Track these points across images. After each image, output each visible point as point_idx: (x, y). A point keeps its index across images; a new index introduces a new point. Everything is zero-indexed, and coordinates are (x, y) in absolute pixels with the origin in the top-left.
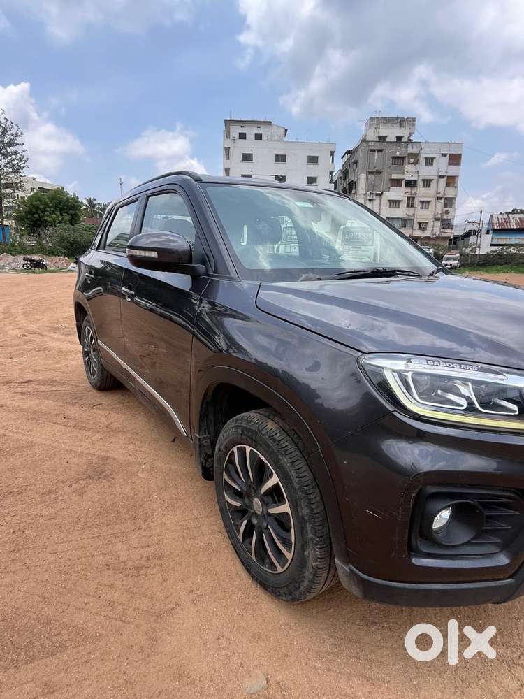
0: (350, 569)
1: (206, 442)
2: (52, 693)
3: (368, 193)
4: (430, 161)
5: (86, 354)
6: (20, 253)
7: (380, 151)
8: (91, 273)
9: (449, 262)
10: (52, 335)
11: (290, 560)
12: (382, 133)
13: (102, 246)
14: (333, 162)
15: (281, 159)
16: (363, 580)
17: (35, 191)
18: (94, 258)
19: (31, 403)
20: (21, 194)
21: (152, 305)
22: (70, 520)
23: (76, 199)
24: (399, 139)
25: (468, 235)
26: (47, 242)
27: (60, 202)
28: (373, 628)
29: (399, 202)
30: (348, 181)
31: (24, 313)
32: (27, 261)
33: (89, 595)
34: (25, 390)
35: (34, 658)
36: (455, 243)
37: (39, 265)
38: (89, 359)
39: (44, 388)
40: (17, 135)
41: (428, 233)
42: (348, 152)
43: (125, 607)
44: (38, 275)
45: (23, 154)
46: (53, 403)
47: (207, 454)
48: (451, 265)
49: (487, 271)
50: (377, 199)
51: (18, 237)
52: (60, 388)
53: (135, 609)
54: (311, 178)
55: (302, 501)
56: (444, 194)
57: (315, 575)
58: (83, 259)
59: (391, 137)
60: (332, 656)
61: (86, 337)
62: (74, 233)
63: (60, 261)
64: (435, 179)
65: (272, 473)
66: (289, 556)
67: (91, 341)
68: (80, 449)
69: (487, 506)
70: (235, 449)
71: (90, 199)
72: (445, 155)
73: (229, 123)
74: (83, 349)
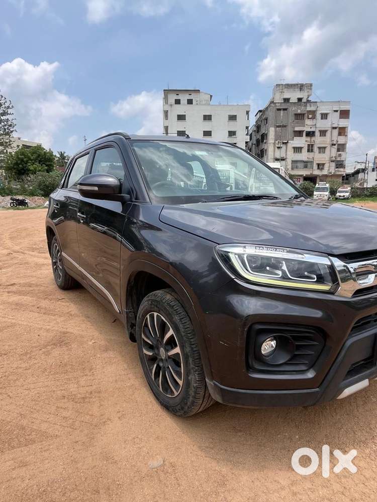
0: (214, 383)
1: (131, 315)
2: (24, 466)
3: (277, 142)
4: (324, 116)
5: (54, 264)
6: (8, 195)
7: (285, 109)
8: (57, 205)
9: (342, 194)
10: (31, 253)
11: (181, 385)
12: (286, 96)
13: (65, 186)
14: (248, 119)
15: (207, 118)
16: (221, 388)
17: (20, 147)
18: (59, 195)
19: (15, 298)
20: (9, 150)
21: (105, 228)
22: (40, 370)
23: (51, 153)
24: (300, 100)
25: (357, 172)
26: (29, 186)
27: (39, 156)
28: (239, 434)
29: (301, 148)
30: (260, 133)
31: (11, 238)
32: (14, 200)
33: (50, 413)
34: (10, 290)
35: (13, 447)
36: (347, 179)
37: (22, 203)
38: (56, 268)
39: (24, 289)
40: (8, 107)
41: (325, 172)
42: (260, 111)
43: (74, 420)
44: (22, 211)
45: (13, 121)
46: (31, 299)
47: (132, 323)
48: (344, 196)
49: (373, 201)
50: (284, 147)
51: (7, 182)
52: (35, 288)
53: (80, 422)
54: (231, 131)
55: (186, 344)
56: (337, 141)
57: (196, 393)
58: (53, 195)
59: (294, 99)
60: (209, 449)
61: (54, 251)
62: (48, 178)
63: (39, 200)
64: (330, 130)
65: (169, 328)
66: (180, 382)
67: (58, 253)
68: (48, 327)
69: (296, 338)
70: (148, 316)
71: (61, 153)
72: (336, 111)
73: (167, 92)
74: (52, 261)
